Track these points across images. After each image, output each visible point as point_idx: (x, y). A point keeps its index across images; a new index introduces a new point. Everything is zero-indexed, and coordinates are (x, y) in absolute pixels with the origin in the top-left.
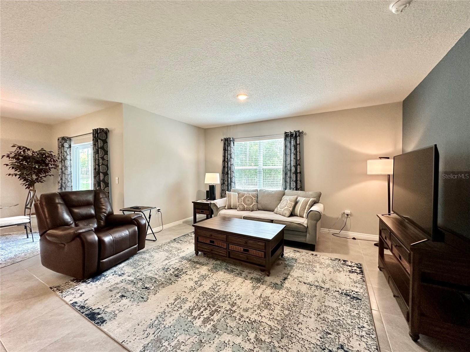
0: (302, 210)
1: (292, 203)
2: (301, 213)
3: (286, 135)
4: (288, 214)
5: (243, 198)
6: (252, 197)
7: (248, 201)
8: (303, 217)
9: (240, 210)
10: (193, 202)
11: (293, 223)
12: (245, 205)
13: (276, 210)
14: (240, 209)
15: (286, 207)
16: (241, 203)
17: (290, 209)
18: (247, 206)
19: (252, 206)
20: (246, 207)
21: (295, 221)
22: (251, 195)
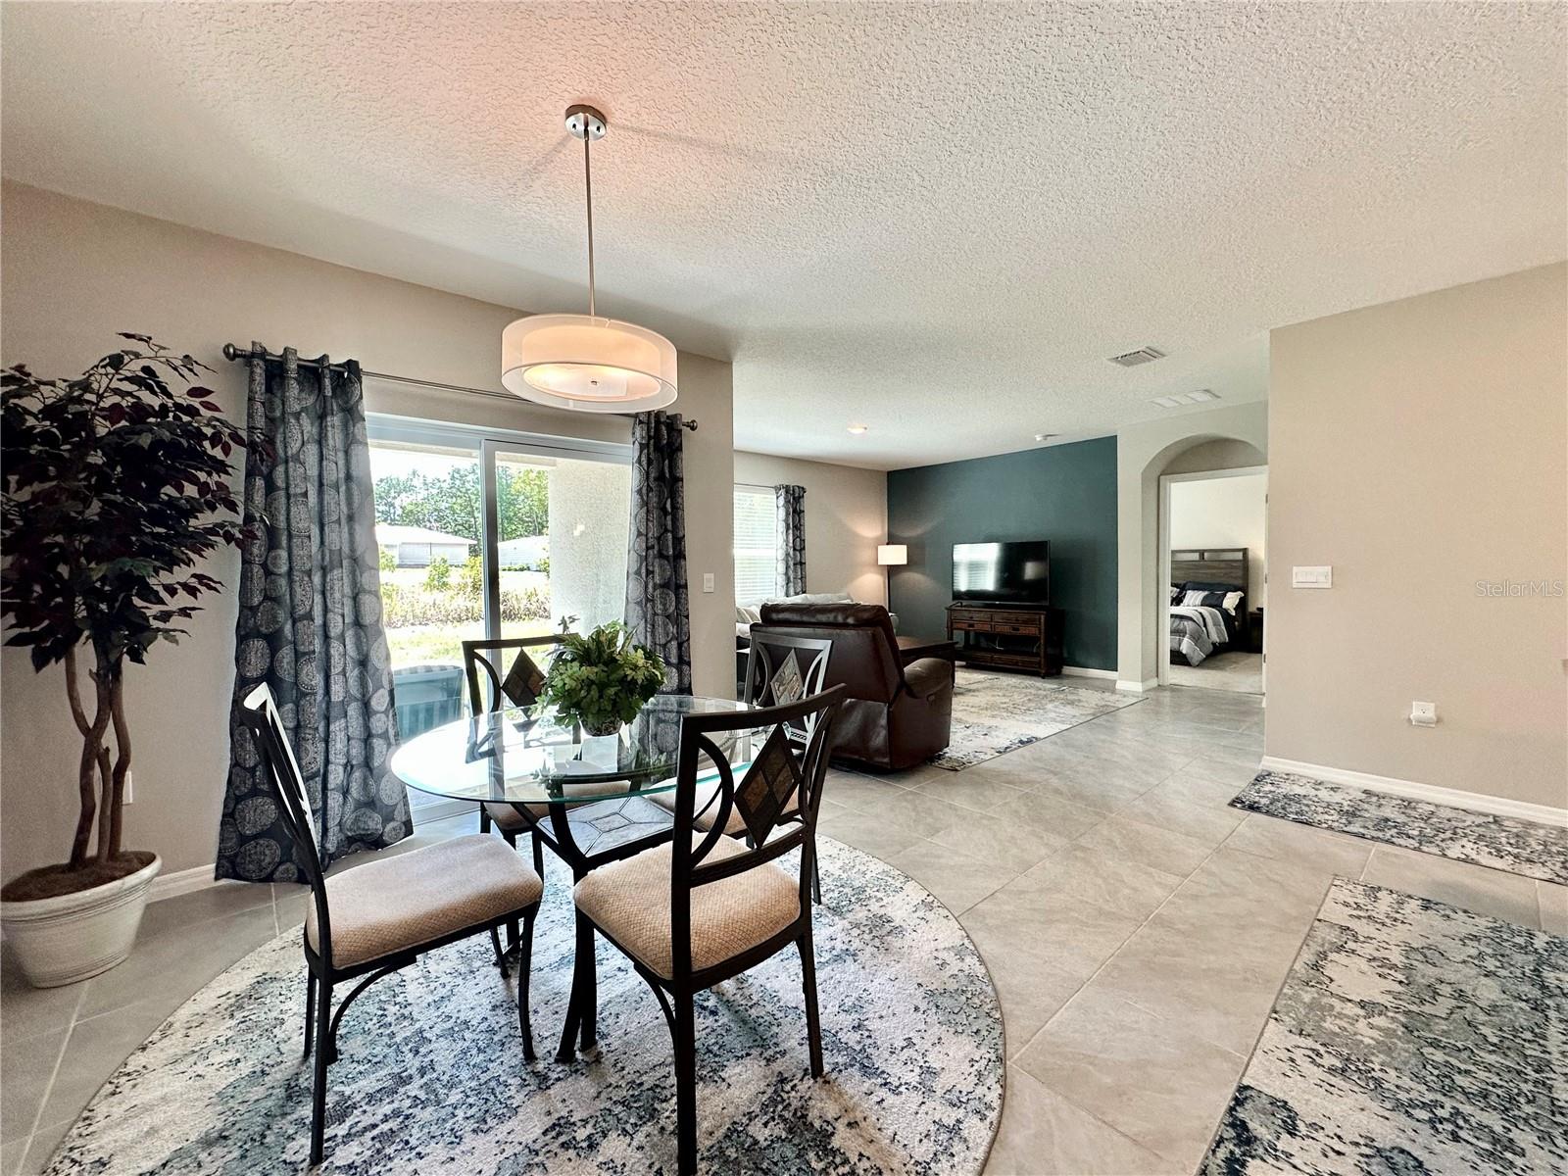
3: (784, 489)
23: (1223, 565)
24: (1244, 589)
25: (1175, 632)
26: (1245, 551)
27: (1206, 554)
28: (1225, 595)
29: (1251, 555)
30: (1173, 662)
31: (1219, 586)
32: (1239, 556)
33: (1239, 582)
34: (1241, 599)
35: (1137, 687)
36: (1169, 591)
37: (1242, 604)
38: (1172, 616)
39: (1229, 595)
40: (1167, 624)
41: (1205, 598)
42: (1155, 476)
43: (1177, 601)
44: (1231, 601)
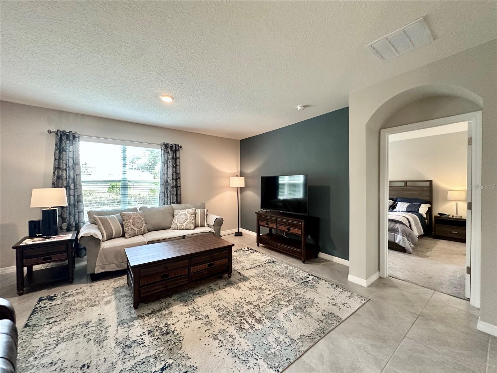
0: (203, 221)
1: (193, 215)
2: (202, 222)
3: (166, 146)
4: (193, 226)
5: (131, 220)
6: (140, 217)
7: (138, 222)
8: (204, 227)
9: (130, 237)
10: (13, 248)
11: (204, 233)
12: (135, 229)
13: (173, 226)
14: (130, 235)
15: (188, 221)
16: (131, 227)
17: (193, 221)
18: (138, 229)
19: (143, 227)
20: (137, 231)
21: (206, 230)
22: (138, 215)
23: (418, 189)
24: (430, 202)
25: (391, 230)
26: (431, 182)
27: (408, 183)
28: (420, 206)
29: (434, 183)
30: (389, 248)
31: (416, 200)
32: (428, 184)
33: (428, 199)
34: (429, 208)
35: (364, 283)
36: (388, 202)
37: (430, 211)
38: (390, 220)
39: (422, 205)
40: (386, 225)
41: (408, 207)
42: (378, 130)
43: (392, 207)
44: (423, 209)
